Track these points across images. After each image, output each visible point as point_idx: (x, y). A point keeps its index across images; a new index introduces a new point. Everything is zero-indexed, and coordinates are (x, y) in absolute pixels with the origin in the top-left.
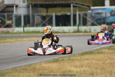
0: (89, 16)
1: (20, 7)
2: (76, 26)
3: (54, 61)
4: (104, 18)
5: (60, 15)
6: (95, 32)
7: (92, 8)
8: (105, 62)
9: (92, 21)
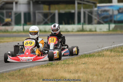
0: (94, 13)
1: (20, 4)
2: (80, 24)
3: (48, 65)
5: (63, 12)
6: (100, 31)
8: (104, 67)
9: (98, 19)
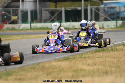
0: (101, 10)
1: (26, 2)
3: (65, 59)
4: (118, 13)
5: (70, 9)
6: (108, 27)
7: (105, 2)
8: (120, 60)
9: (105, 16)
